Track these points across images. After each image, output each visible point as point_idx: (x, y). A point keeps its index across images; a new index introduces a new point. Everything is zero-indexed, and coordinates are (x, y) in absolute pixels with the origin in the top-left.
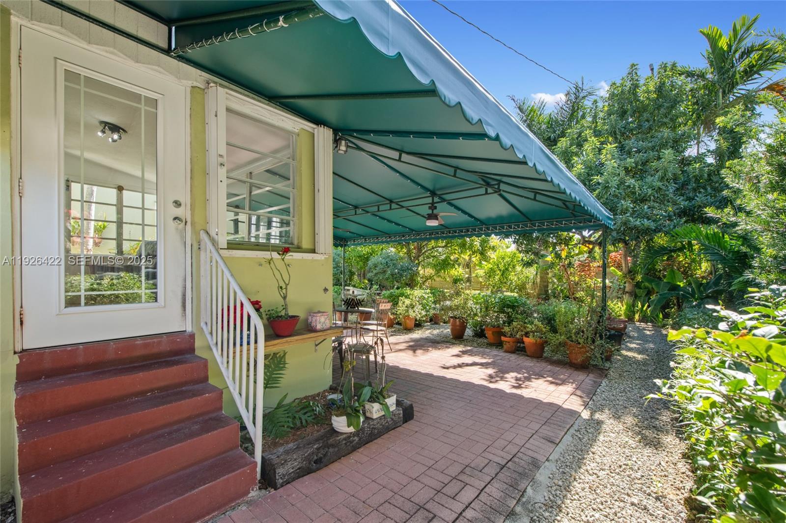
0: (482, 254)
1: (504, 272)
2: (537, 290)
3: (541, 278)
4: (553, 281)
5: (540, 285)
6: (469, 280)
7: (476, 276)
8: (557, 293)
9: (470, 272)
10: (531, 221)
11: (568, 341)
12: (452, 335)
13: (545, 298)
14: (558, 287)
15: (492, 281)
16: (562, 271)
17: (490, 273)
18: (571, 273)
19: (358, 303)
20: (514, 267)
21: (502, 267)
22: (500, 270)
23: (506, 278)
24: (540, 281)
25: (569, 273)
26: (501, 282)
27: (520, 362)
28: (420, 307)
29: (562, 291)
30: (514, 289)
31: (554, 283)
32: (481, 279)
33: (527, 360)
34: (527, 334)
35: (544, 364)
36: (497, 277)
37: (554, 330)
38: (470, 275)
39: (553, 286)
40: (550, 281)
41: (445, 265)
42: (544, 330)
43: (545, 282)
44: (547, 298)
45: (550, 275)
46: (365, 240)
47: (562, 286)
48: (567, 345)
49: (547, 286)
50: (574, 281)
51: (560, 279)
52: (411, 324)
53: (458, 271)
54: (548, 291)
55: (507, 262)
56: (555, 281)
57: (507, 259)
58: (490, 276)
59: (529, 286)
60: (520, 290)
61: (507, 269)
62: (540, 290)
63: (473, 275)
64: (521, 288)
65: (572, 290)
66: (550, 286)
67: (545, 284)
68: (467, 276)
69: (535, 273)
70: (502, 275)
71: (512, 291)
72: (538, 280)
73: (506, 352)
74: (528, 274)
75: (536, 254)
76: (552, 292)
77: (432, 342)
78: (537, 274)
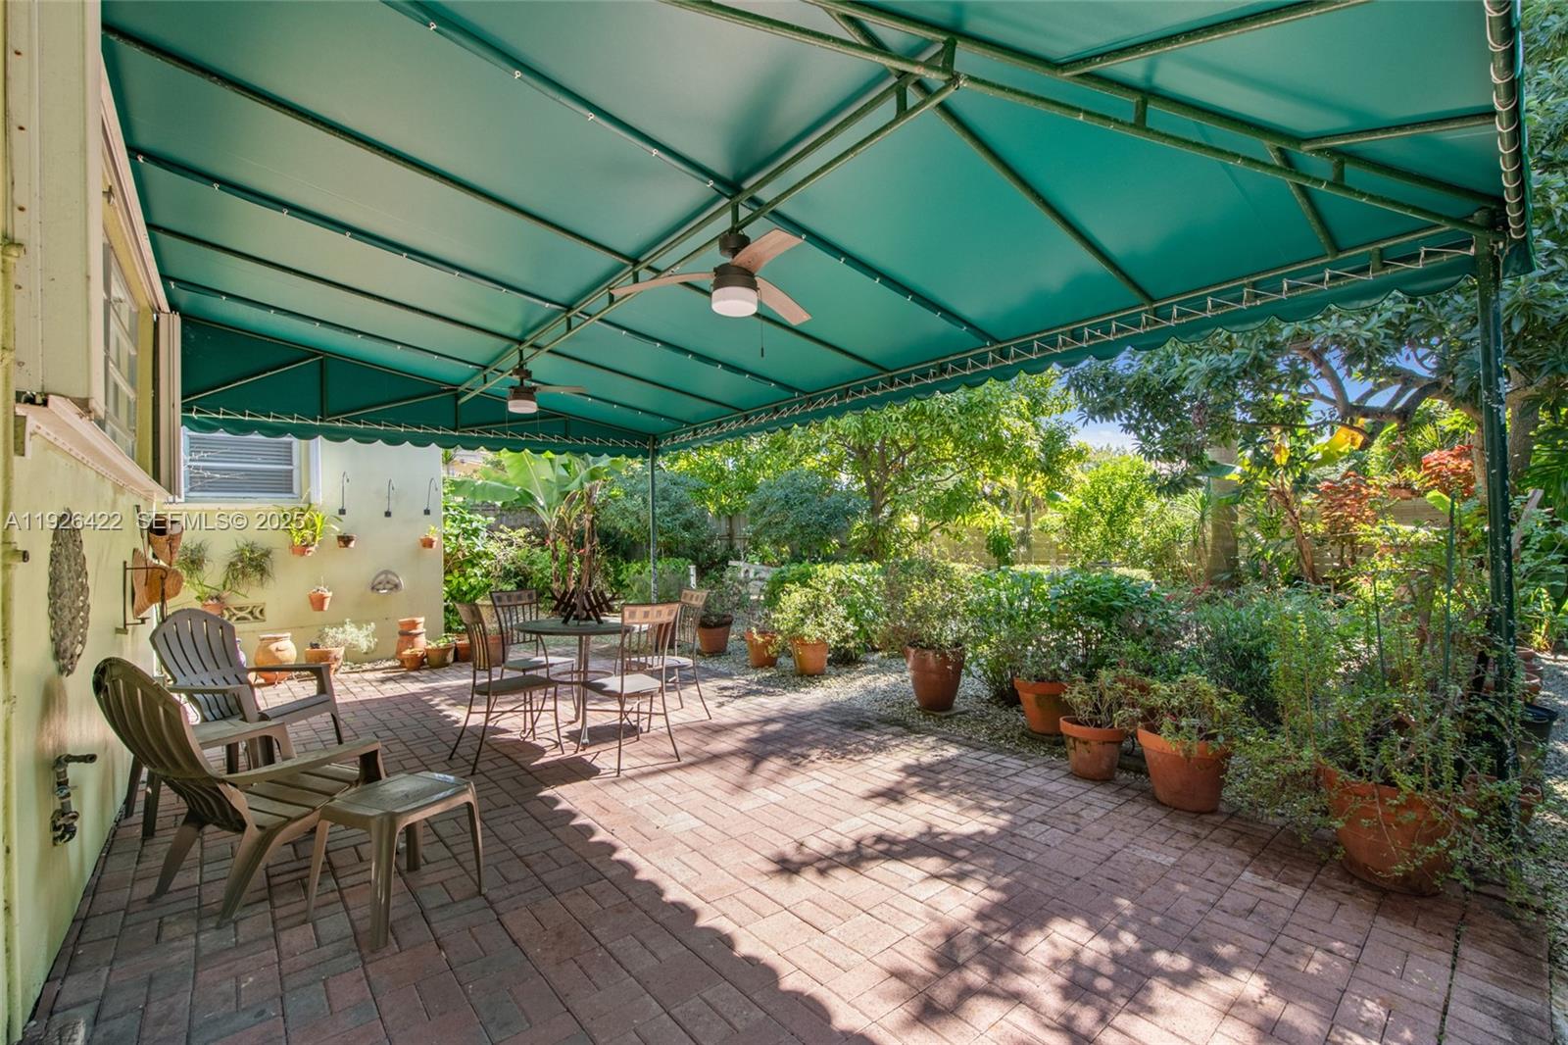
0: (1047, 470)
1: (1112, 515)
2: (1205, 562)
3: (1217, 528)
4: (1250, 536)
5: (1213, 546)
6: (1024, 539)
7: (1041, 529)
8: (1265, 568)
9: (1028, 519)
10: (1152, 300)
11: (1331, 765)
12: (919, 697)
13: (1228, 581)
14: (1265, 550)
15: (1084, 541)
16: (1276, 507)
17: (1078, 523)
18: (1302, 513)
19: (599, 605)
20: (1140, 503)
21: (1107, 504)
22: (1103, 513)
23: (1119, 531)
24: (1215, 538)
25: (1297, 512)
26: (1107, 543)
27: (1117, 841)
28: (841, 610)
29: (1278, 560)
30: (1143, 560)
31: (1253, 542)
32: (1054, 537)
33: (1152, 823)
34: (1151, 719)
35: (1222, 859)
36: (1096, 531)
37: (1266, 711)
38: (1028, 526)
39: (1251, 548)
40: (1242, 535)
41: (955, 503)
42: (1221, 706)
43: (1228, 538)
44: (1235, 582)
45: (1241, 521)
46: (695, 434)
47: (1277, 548)
48: (1330, 783)
49: (1235, 550)
50: (1314, 536)
51: (1270, 530)
52: (817, 659)
53: (995, 520)
54: (1237, 562)
55: (1121, 490)
56: (1258, 535)
57: (1123, 483)
58: (1077, 530)
59: (1182, 550)
60: (1158, 561)
61: (1121, 509)
62: (1215, 559)
63: (1035, 527)
64: (1160, 557)
65: (1308, 558)
66: (1243, 549)
67: (1230, 544)
68: (1019, 529)
69: (1198, 516)
70: (1110, 523)
71: (1136, 565)
72: (1209, 535)
73: (1077, 775)
74: (1180, 521)
75: (1195, 456)
76: (1249, 565)
77: (845, 725)
78: (1202, 518)
